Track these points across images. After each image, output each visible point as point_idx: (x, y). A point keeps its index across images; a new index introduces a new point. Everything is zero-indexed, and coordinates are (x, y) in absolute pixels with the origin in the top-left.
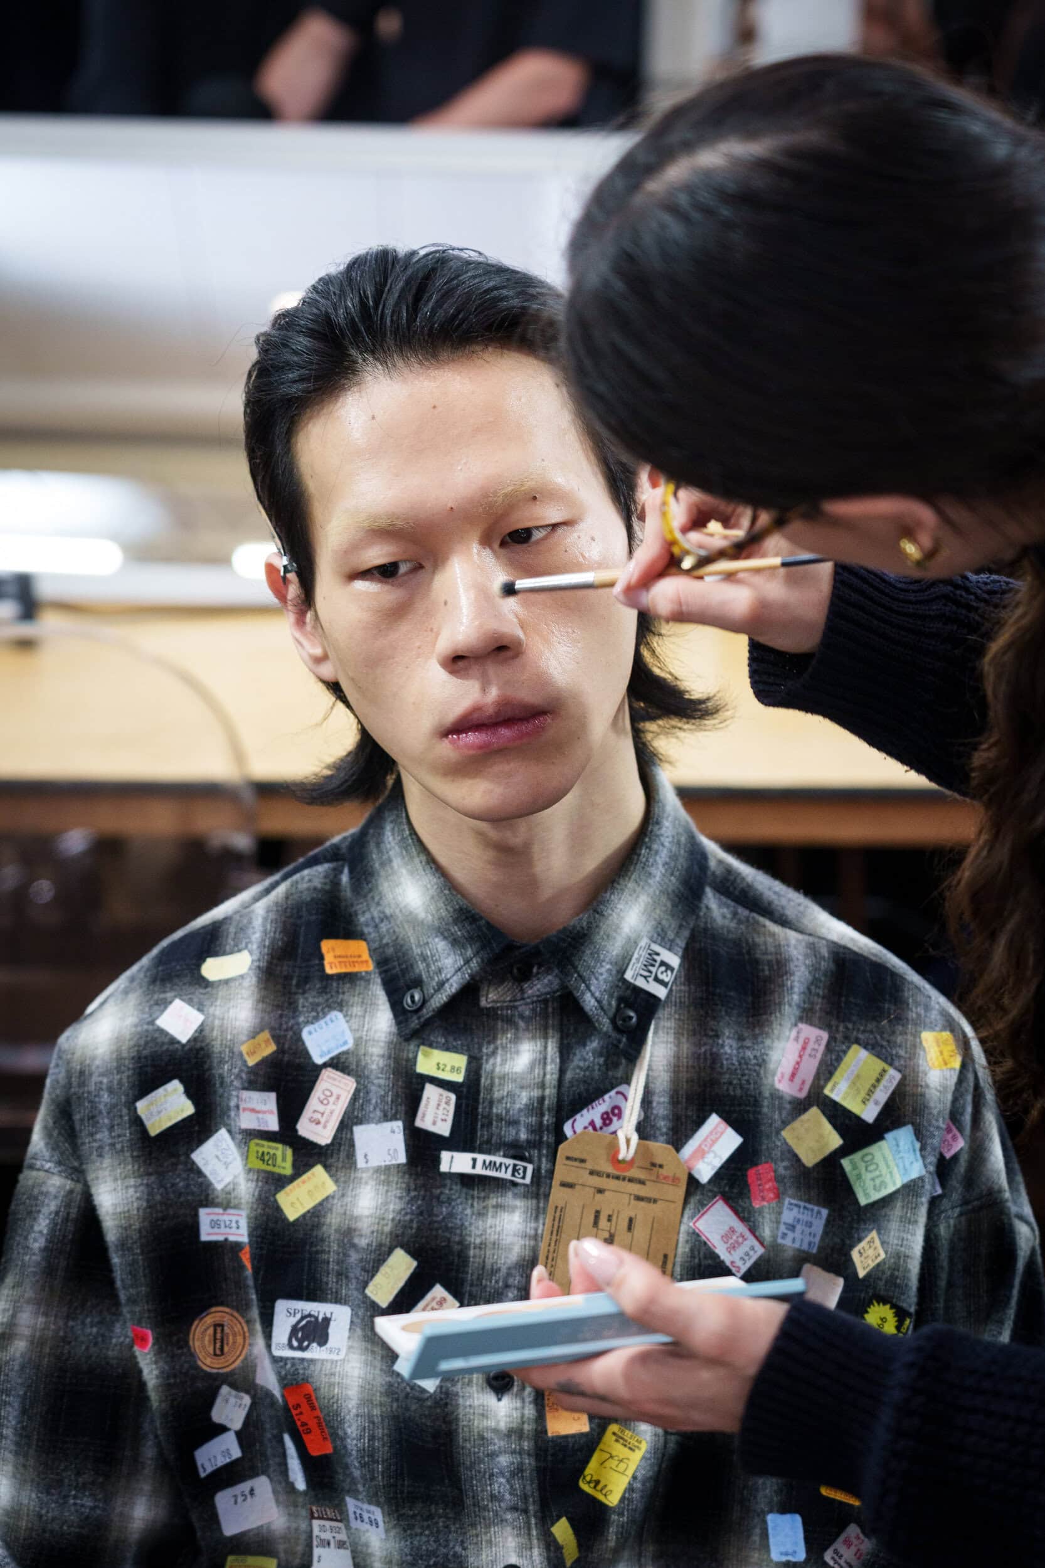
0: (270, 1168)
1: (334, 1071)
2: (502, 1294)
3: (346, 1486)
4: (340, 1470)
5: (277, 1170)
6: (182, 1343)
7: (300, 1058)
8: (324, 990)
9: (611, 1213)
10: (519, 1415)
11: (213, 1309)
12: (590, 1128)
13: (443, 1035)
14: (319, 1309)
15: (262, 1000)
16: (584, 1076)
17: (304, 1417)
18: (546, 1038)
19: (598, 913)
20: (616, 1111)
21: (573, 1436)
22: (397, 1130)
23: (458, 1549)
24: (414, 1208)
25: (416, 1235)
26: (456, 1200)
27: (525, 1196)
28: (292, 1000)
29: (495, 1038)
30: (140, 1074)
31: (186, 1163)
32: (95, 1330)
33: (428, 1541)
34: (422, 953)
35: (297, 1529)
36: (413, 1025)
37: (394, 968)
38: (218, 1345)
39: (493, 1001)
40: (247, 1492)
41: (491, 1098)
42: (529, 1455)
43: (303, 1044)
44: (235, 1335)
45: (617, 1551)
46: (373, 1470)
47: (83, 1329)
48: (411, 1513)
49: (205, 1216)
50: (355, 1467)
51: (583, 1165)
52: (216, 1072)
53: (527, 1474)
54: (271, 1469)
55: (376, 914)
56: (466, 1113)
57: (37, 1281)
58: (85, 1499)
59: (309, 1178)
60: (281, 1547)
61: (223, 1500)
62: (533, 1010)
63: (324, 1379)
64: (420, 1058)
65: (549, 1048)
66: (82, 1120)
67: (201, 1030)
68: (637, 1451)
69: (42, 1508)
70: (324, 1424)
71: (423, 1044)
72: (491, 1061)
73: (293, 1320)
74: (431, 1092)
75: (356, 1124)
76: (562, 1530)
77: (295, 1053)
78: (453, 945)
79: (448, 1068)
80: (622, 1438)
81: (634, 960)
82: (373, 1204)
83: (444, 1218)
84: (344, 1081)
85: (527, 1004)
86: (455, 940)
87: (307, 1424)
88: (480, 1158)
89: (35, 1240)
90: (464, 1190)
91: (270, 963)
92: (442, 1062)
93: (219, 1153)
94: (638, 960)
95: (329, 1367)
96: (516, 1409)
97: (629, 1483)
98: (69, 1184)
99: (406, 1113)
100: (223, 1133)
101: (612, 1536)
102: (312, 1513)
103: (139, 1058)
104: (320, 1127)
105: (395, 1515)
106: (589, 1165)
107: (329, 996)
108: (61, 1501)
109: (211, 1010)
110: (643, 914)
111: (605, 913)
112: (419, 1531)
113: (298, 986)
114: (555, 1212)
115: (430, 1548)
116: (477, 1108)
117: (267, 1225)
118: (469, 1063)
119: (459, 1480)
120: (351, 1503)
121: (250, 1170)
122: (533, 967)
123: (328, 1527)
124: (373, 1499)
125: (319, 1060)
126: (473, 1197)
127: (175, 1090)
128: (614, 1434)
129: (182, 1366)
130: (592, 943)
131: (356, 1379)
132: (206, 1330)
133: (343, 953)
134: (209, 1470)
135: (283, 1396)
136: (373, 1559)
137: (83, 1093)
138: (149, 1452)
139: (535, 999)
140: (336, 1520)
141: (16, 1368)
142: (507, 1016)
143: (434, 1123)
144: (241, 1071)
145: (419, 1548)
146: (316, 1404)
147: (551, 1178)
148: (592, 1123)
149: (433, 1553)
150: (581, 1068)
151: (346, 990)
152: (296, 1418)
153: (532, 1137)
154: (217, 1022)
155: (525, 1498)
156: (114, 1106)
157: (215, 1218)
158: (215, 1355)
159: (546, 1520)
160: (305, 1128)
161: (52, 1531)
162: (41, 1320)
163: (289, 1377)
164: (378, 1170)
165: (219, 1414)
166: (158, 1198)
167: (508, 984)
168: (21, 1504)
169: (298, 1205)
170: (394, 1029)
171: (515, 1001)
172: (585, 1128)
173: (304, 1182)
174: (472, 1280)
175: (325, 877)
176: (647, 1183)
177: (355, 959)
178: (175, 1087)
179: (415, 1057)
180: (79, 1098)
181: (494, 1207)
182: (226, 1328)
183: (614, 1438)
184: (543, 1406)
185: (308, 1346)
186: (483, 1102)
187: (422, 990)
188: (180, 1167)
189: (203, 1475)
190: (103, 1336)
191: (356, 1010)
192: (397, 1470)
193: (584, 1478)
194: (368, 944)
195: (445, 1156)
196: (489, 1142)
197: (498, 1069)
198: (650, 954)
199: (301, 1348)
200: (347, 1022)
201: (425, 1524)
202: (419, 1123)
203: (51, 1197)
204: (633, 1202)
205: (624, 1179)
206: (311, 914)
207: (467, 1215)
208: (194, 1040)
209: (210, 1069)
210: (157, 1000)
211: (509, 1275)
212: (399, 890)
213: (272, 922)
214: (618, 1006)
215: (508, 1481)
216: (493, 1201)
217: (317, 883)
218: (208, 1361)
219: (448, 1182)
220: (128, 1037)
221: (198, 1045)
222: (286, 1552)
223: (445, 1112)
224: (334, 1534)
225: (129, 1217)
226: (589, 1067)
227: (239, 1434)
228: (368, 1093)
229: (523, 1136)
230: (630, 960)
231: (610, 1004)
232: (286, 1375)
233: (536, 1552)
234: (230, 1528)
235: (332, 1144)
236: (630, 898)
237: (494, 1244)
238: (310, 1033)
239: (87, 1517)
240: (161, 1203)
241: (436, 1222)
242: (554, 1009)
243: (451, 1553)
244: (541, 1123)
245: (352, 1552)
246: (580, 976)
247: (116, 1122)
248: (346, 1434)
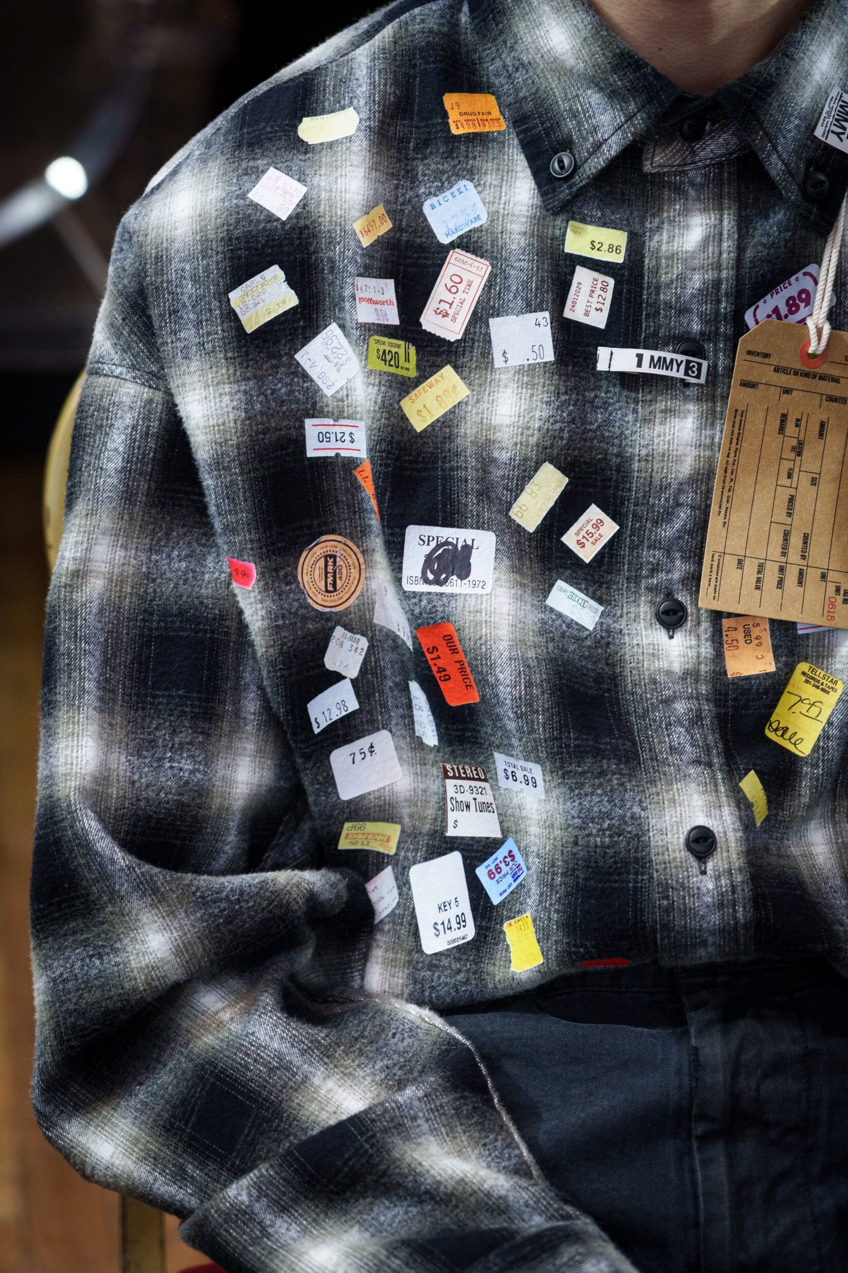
0: (393, 370)
1: (464, 253)
2: (673, 514)
3: (496, 740)
4: (488, 722)
5: (400, 372)
6: (289, 578)
7: (421, 237)
8: (449, 155)
9: (799, 417)
10: (695, 654)
11: (324, 538)
12: (774, 316)
13: (599, 207)
14: (458, 535)
15: (375, 167)
16: (768, 254)
17: (441, 661)
18: (721, 209)
19: (787, 56)
20: (804, 296)
21: (757, 677)
22: (543, 322)
23: (636, 809)
24: (565, 415)
25: (568, 447)
26: (613, 404)
27: (699, 399)
28: (409, 168)
29: (660, 210)
30: (231, 259)
31: (290, 365)
32: (184, 564)
33: (601, 801)
34: (571, 108)
35: (425, 791)
36: (562, 196)
37: (536, 126)
38: (330, 580)
39: (659, 166)
40: (366, 750)
41: (658, 282)
42: (708, 700)
43: (425, 219)
44: (348, 567)
45: (810, 807)
46: (533, 722)
47: (169, 564)
48: (580, 770)
49: (312, 428)
50: (509, 719)
51: (766, 361)
52: (325, 255)
53: (707, 722)
54: (393, 722)
55: (509, 61)
56: (628, 301)
57: (114, 508)
58: (183, 761)
59: (437, 381)
60: (405, 812)
61: (339, 758)
62: (706, 175)
63: (469, 618)
64: (569, 235)
65: (726, 222)
66: (162, 316)
67: (304, 204)
68: (831, 693)
69: (133, 773)
70: (468, 670)
71: (573, 219)
72: (656, 238)
73: (427, 549)
74: (582, 276)
75: (493, 316)
76: (751, 785)
77: (415, 231)
78: (610, 97)
79: (605, 247)
80: (813, 678)
81: (824, 115)
82: (515, 411)
83: (599, 427)
84: (476, 264)
85: (698, 168)
86: (613, 92)
87: (445, 670)
88: (647, 354)
89: (109, 460)
90: (625, 393)
91: (382, 122)
92: (597, 241)
93: (329, 353)
94: (829, 113)
95: (473, 603)
96: (691, 647)
97: (824, 729)
98: (147, 393)
99: (554, 301)
100: (334, 327)
101: (805, 789)
102: (445, 771)
103: (230, 239)
104: (447, 320)
105: (560, 773)
106: (774, 361)
107: (456, 162)
108: (155, 765)
109: (316, 180)
110: (835, 58)
111: (797, 57)
112: (590, 790)
113: (417, 149)
114: (735, 417)
115: (603, 810)
116: (641, 295)
117: (393, 437)
118: (630, 240)
119: (631, 731)
120: (500, 760)
121: (371, 372)
122: (706, 124)
123: (467, 788)
124: (531, 755)
125: (444, 239)
126: (636, 402)
127: (275, 277)
128: (804, 673)
129: (291, 604)
130: (780, 93)
131: (506, 617)
132: (316, 562)
133: (469, 110)
134: (323, 725)
135: (415, 638)
136: (528, 822)
137: (162, 283)
138: (251, 706)
139: (708, 162)
140: (479, 779)
141: (94, 611)
142: (675, 183)
143: (587, 314)
144: (355, 253)
145: (589, 810)
146: (460, 647)
147: (730, 377)
148: (776, 311)
149: (608, 815)
150: (764, 245)
151: (477, 153)
152: (431, 663)
153: (706, 329)
154: (324, 195)
155: (708, 749)
156: (201, 298)
157: (324, 429)
158: (327, 591)
159: (733, 774)
160: (430, 321)
161: (147, 800)
162: (120, 553)
163: (425, 615)
164: (520, 370)
165: (333, 660)
166: (258, 407)
167: (677, 145)
168: (110, 769)
169: (425, 412)
170: (537, 201)
171: (685, 165)
172: (769, 316)
173: (431, 386)
174: (637, 498)
175: (442, 17)
176: (842, 380)
177: (485, 117)
178: (275, 274)
179: (564, 235)
180: (157, 288)
181: (662, 412)
182: (338, 559)
183: (804, 678)
184: (721, 644)
185: (446, 580)
186: (649, 287)
187: (571, 152)
188: (283, 370)
189: (317, 731)
190: (194, 571)
191: (490, 178)
192: (560, 720)
193: (770, 725)
194: (498, 99)
195: (603, 353)
196: (655, 334)
197: (664, 248)
198: (841, 106)
199: (438, 582)
200: (479, 193)
201: (597, 781)
202: (568, 314)
203: (126, 409)
204: (825, 403)
205: (814, 377)
206: (428, 62)
207: (628, 422)
208: (296, 216)
209: (316, 252)
210: (246, 170)
211: (680, 491)
212: (539, 32)
213: (380, 72)
214: (807, 170)
215: (687, 731)
216: (661, 406)
217: (432, 23)
218: (319, 599)
219: (604, 383)
220: (214, 214)
221: (302, 223)
222: (411, 816)
223: (601, 300)
224: (474, 796)
225: (225, 430)
226: (774, 243)
227: (354, 682)
228: (506, 278)
229: (696, 327)
230: (821, 114)
231: (798, 167)
232: (421, 614)
233: (726, 811)
234: (347, 791)
235: (463, 340)
236: (823, 38)
237: (663, 456)
238: (433, 207)
239: (187, 783)
240: (262, 413)
241: (590, 430)
242: (729, 173)
243: (629, 814)
244: (717, 312)
245: (499, 815)
246: (766, 134)
247: (204, 318)
248: (497, 680)
